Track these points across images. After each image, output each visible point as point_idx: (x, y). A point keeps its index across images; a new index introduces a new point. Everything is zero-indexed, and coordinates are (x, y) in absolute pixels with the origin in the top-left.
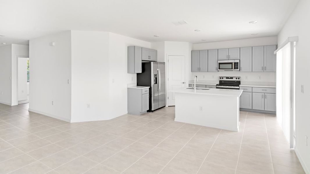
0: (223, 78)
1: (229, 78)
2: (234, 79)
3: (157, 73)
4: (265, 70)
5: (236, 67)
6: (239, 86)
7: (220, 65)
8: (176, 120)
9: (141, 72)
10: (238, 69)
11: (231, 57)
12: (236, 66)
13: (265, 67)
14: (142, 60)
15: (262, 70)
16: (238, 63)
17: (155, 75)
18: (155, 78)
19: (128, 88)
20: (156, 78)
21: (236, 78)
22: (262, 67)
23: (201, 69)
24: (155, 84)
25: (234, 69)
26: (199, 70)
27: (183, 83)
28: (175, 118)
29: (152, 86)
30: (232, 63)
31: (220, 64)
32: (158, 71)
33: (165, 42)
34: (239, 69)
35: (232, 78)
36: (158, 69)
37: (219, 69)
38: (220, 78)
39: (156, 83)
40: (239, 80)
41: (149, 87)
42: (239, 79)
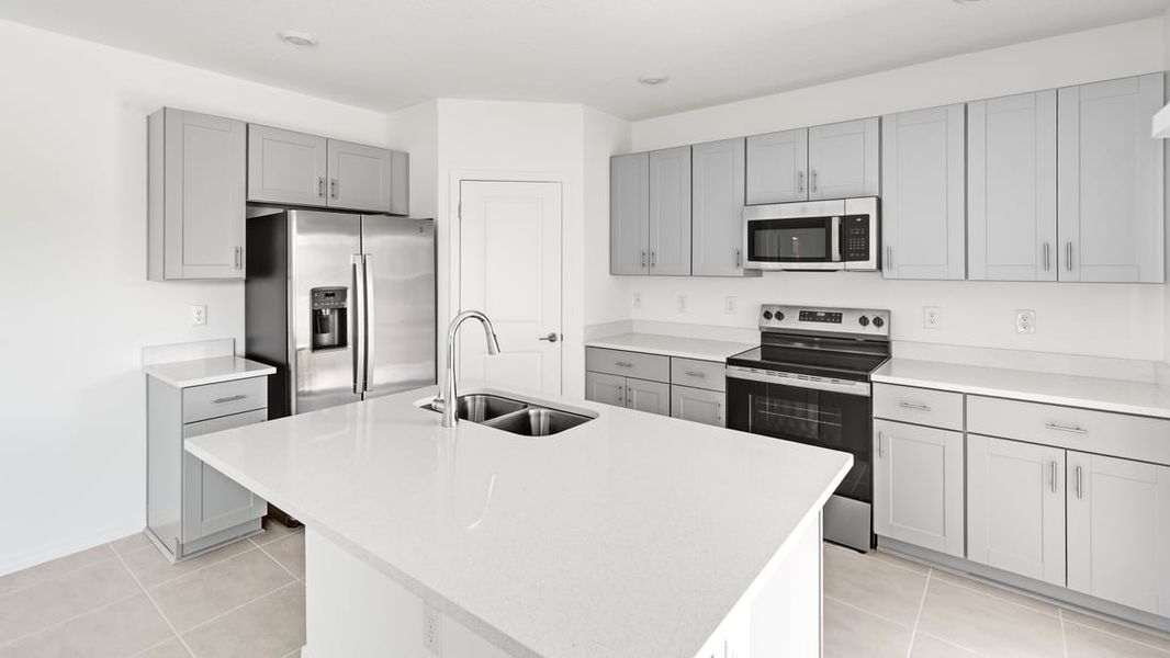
0: (779, 317)
1: (821, 319)
2: (849, 326)
3: (347, 283)
4: (1070, 266)
5: (853, 244)
6: (865, 379)
7: (757, 232)
9: (236, 274)
10: (867, 258)
11: (825, 184)
12: (853, 239)
13: (1069, 248)
14: (250, 204)
15: (1047, 266)
16: (866, 218)
17: (330, 295)
21: (864, 321)
22: (1046, 248)
23: (659, 262)
25: (843, 259)
26: (647, 264)
27: (552, 338)
29: (294, 364)
30: (829, 219)
31: (754, 226)
33: (442, 103)
34: (872, 263)
35: (834, 317)
37: (753, 257)
38: (768, 316)
40: (882, 331)
41: (273, 370)
42: (878, 322)
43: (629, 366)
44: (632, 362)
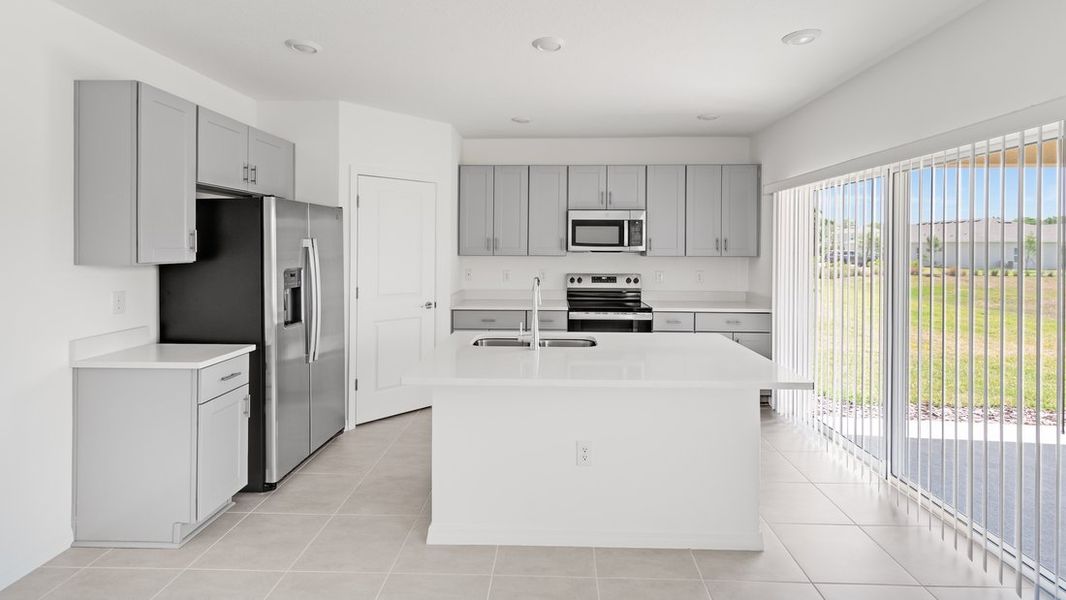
0: (580, 280)
1: (604, 281)
2: (621, 284)
3: (300, 264)
4: (725, 249)
5: (636, 237)
6: (650, 310)
7: (578, 228)
8: (436, 535)
9: (190, 257)
10: (641, 244)
11: (616, 199)
12: (635, 233)
13: (726, 240)
14: (200, 188)
15: (717, 249)
16: (642, 221)
17: (290, 275)
18: (288, 291)
19: (75, 369)
20: (296, 292)
21: (628, 281)
22: (717, 240)
23: (501, 246)
24: (286, 323)
25: (629, 245)
26: (492, 247)
27: (429, 306)
28: (430, 523)
29: (270, 340)
30: (622, 222)
31: (576, 223)
32: (307, 248)
33: (341, 104)
34: (644, 248)
35: (612, 279)
36: (307, 243)
37: (574, 243)
38: (572, 280)
39: (296, 318)
40: (637, 286)
41: (253, 348)
42: (636, 281)
43: (493, 321)
44: (494, 318)
